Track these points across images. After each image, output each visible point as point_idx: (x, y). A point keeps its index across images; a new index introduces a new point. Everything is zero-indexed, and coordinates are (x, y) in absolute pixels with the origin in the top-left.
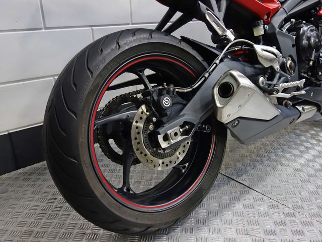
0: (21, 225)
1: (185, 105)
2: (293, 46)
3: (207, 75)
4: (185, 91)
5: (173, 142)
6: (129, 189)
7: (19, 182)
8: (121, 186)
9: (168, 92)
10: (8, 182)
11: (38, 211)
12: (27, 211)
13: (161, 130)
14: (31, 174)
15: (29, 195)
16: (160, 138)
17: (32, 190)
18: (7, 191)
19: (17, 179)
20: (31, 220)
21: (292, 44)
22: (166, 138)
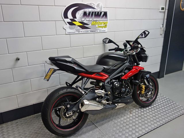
0: (35, 130)
1: (74, 106)
2: (110, 89)
3: (81, 99)
4: (74, 103)
5: (69, 115)
6: (60, 125)
7: (35, 118)
8: (58, 124)
9: (69, 104)
10: (32, 118)
11: (39, 127)
12: (36, 127)
13: (67, 112)
14: (38, 116)
15: (37, 123)
16: (67, 114)
17: (38, 121)
18: (32, 121)
19: (34, 117)
20: (37, 130)
21: (110, 88)
22: (68, 114)
